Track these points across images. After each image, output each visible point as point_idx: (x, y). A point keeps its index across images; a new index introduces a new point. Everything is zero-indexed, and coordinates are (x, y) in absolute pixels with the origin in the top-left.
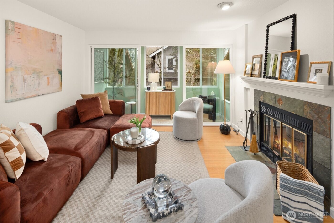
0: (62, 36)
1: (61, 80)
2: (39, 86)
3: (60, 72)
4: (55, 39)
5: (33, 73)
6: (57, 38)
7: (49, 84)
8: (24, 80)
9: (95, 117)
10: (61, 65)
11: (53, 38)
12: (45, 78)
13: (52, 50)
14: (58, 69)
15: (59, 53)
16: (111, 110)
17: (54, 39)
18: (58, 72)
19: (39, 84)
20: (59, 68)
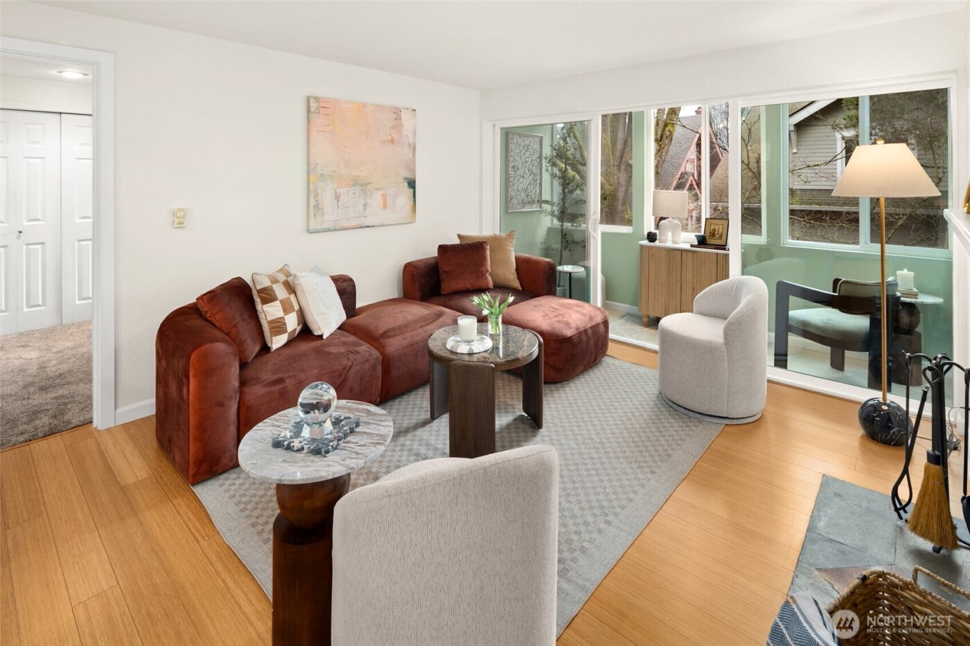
0: (417, 111)
1: (415, 201)
2: (365, 210)
3: (412, 184)
4: (398, 119)
5: (353, 185)
6: (405, 116)
7: (385, 206)
8: (337, 197)
9: (469, 286)
10: (413, 170)
11: (395, 116)
12: (378, 196)
13: (392, 141)
14: (405, 179)
15: (410, 145)
16: (518, 278)
17: (396, 119)
18: (406, 184)
19: (365, 205)
20: (409, 176)
